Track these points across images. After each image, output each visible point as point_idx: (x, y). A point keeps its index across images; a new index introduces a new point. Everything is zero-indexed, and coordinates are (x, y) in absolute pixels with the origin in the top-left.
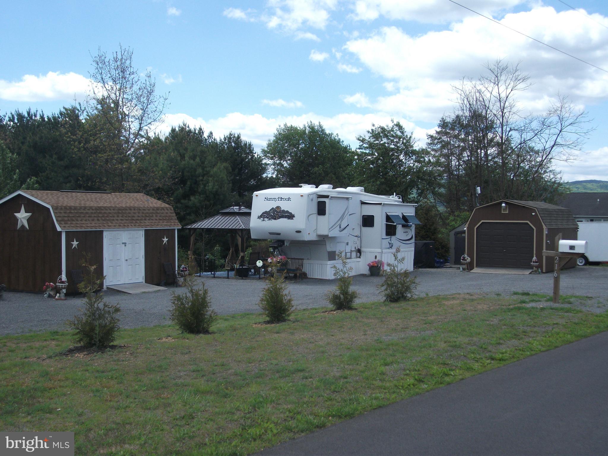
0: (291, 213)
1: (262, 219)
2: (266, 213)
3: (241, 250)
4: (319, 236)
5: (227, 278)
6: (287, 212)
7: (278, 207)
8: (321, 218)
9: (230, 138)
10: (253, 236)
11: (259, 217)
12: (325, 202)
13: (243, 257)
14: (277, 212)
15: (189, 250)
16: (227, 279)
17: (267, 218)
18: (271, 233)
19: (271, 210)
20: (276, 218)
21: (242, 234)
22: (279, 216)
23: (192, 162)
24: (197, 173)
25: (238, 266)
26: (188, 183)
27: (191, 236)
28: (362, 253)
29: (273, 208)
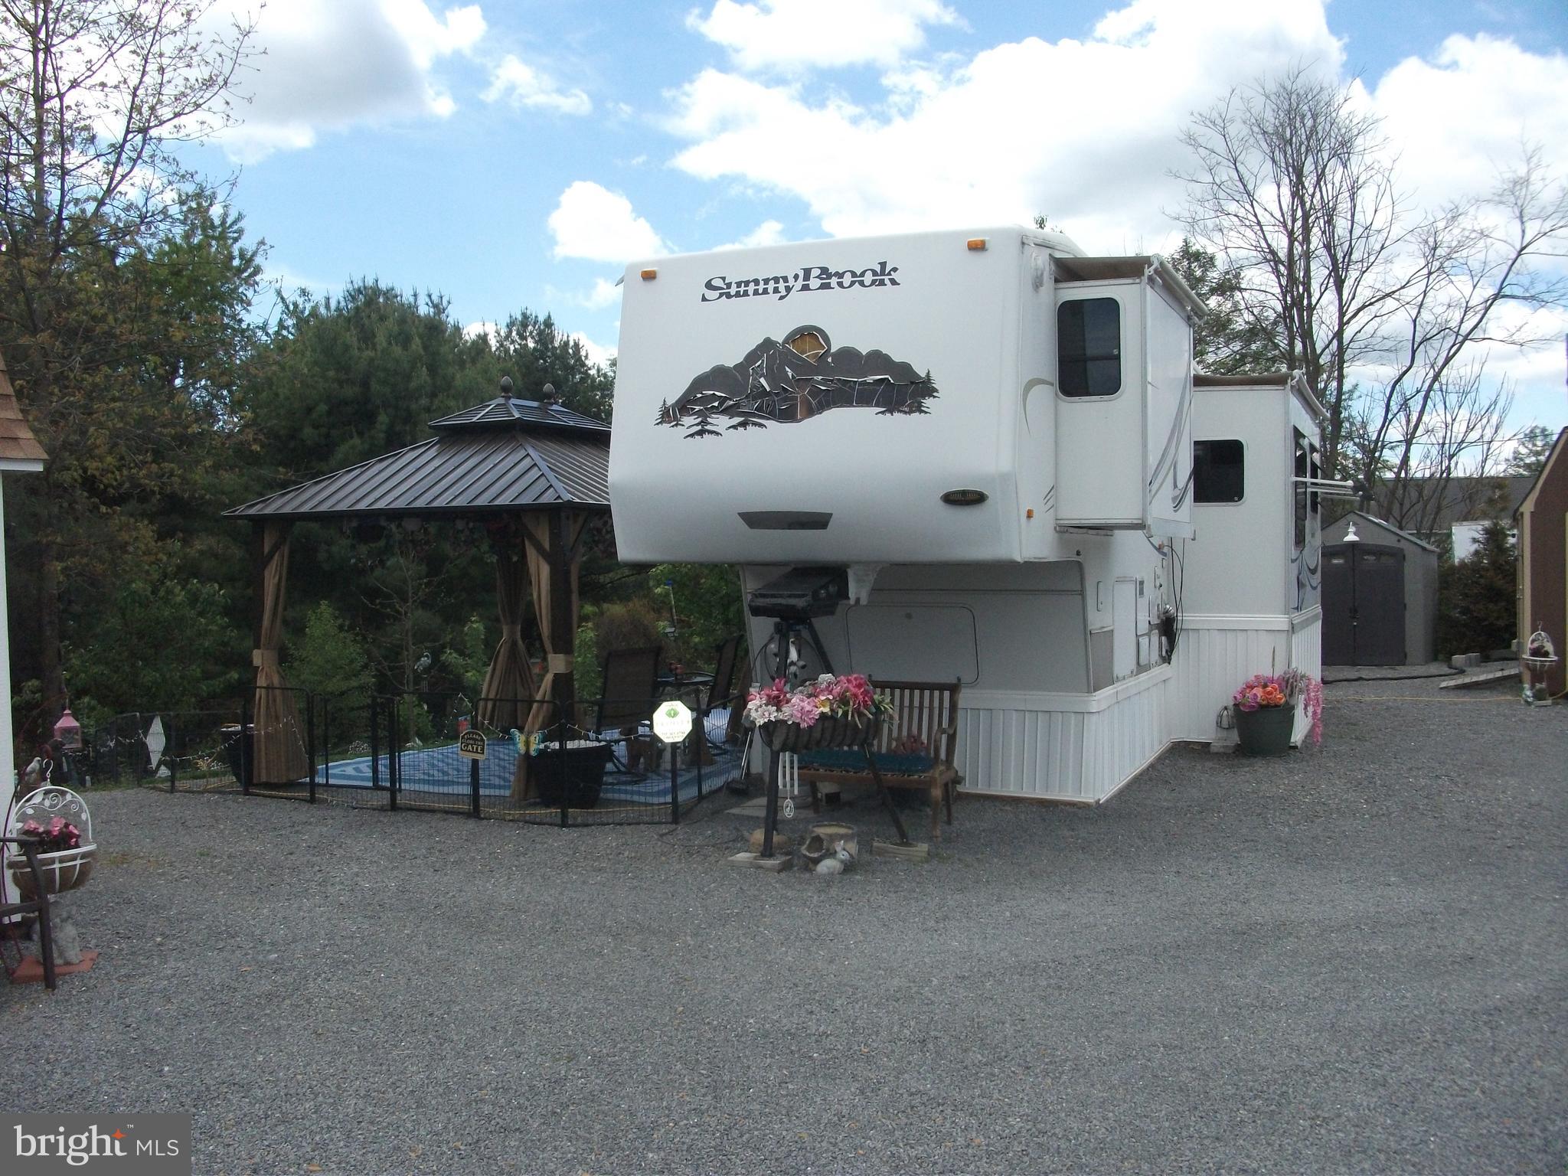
0: (905, 369)
1: (689, 420)
2: (718, 376)
3: (554, 637)
4: (1066, 530)
5: (468, 815)
6: (878, 360)
7: (808, 335)
8: (1087, 410)
10: (628, 548)
11: (670, 415)
12: (1111, 307)
13: (563, 683)
14: (800, 366)
15: (258, 647)
16: (471, 824)
17: (728, 411)
18: (755, 520)
19: (752, 357)
20: (793, 407)
21: (555, 536)
22: (815, 392)
23: (397, 350)
24: (413, 385)
25: (535, 738)
26: (383, 419)
27: (267, 561)
28: (1181, 641)
29: (768, 344)
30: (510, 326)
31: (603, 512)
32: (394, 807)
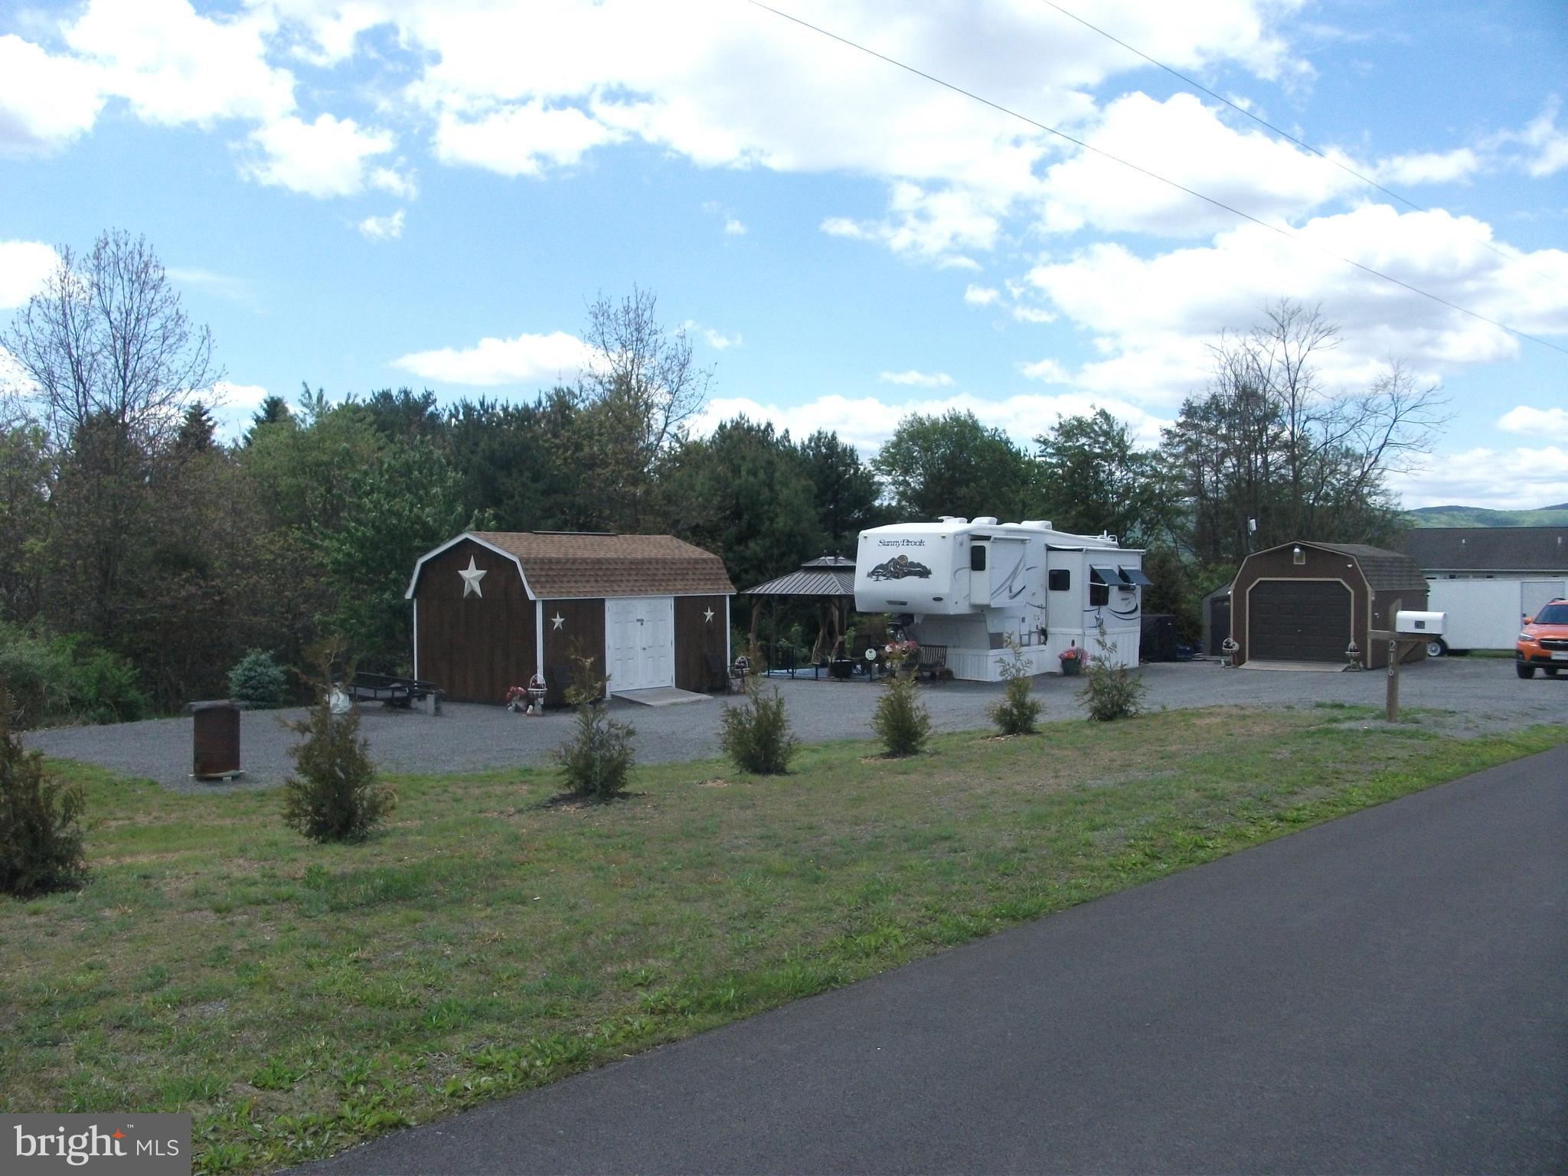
0: (925, 568)
1: (874, 577)
2: (881, 566)
3: (839, 632)
4: (974, 606)
6: (919, 565)
7: (902, 557)
8: (977, 574)
9: (819, 439)
10: (859, 608)
11: (871, 575)
12: (983, 548)
13: (842, 644)
14: (901, 565)
15: (750, 632)
16: (815, 682)
17: (884, 576)
18: (890, 602)
19: (890, 562)
20: (898, 576)
21: (841, 604)
22: (904, 572)
23: (752, 479)
24: (761, 498)
25: (834, 658)
26: (746, 517)
27: (753, 607)
28: (1049, 636)
29: (893, 559)
30: (810, 440)
31: (853, 596)
32: (793, 678)
